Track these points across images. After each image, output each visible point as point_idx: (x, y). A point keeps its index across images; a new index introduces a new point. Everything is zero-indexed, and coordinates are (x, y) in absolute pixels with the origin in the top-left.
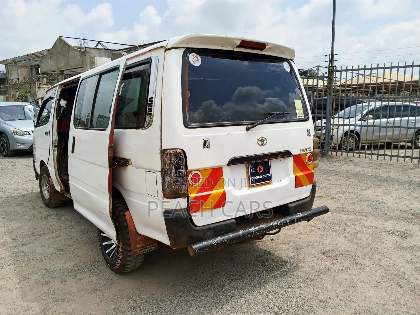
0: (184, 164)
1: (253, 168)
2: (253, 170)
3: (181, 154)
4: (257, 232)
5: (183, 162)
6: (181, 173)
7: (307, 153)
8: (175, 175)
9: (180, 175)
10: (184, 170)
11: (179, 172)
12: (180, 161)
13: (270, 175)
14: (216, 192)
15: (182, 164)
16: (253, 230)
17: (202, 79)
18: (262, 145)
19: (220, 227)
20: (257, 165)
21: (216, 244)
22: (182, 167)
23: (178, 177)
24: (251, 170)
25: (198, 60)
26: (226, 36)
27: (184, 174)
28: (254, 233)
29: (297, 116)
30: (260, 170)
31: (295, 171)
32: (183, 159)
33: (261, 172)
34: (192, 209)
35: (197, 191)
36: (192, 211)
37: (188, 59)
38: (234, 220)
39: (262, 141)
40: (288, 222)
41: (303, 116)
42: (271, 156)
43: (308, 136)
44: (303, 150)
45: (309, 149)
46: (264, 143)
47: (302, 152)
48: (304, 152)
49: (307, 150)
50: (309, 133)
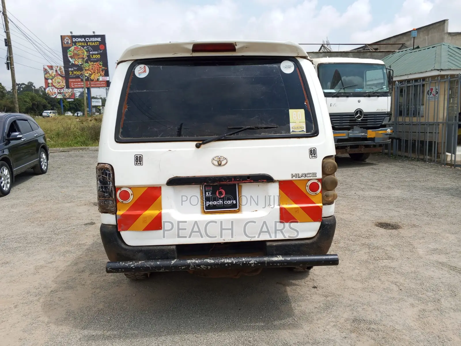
0: (111, 179)
1: (210, 191)
2: (210, 194)
3: (107, 169)
4: (196, 265)
5: (110, 176)
6: (108, 189)
7: (309, 180)
8: (101, 190)
9: (106, 190)
10: (111, 185)
11: (106, 188)
12: (107, 176)
13: (237, 202)
14: (150, 213)
15: (109, 179)
16: (191, 263)
17: (145, 91)
18: (220, 165)
19: (154, 251)
20: (216, 188)
21: (134, 267)
22: (108, 182)
23: (104, 192)
24: (207, 193)
25: (145, 71)
26: (170, 42)
27: (112, 190)
28: (192, 266)
29: (291, 131)
30: (221, 194)
31: (281, 201)
32: (109, 174)
34: (120, 226)
35: (127, 209)
36: (120, 228)
37: (134, 71)
38: (174, 247)
39: (220, 161)
40: (252, 263)
41: (304, 130)
42: (233, 179)
43: (311, 157)
44: (296, 175)
45: (311, 175)
46: (223, 163)
47: (294, 178)
48: (299, 177)
49: (305, 176)
50: (313, 153)
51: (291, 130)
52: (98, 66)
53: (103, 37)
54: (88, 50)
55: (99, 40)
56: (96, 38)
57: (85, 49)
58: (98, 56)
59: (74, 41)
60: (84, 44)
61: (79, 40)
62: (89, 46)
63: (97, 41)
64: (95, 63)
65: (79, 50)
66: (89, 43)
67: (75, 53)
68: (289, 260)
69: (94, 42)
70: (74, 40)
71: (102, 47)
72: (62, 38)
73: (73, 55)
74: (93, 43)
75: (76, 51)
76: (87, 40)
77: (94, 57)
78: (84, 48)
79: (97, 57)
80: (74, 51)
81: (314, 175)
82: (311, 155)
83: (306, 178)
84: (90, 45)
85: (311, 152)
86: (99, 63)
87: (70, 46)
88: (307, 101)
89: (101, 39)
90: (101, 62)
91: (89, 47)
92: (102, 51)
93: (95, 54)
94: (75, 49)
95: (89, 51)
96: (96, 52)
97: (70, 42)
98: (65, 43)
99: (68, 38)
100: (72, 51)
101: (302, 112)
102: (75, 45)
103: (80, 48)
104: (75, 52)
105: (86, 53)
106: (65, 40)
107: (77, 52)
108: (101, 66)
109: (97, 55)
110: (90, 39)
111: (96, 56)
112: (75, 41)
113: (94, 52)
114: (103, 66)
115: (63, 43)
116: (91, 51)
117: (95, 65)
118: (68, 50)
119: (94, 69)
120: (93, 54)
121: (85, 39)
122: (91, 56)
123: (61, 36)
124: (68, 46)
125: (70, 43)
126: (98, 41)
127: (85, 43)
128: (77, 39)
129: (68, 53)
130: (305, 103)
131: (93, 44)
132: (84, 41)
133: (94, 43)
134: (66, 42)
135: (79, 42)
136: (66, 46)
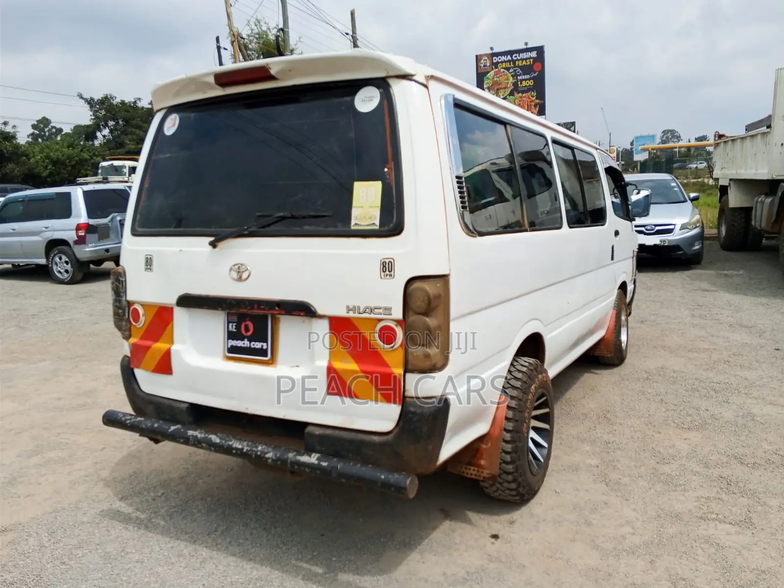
0: (125, 289)
1: (235, 322)
2: (234, 327)
5: (122, 285)
6: (121, 303)
7: (380, 320)
11: (119, 301)
13: (267, 345)
14: (160, 346)
15: (122, 289)
18: (240, 279)
20: (241, 318)
22: (121, 293)
23: (118, 308)
24: (230, 326)
25: (174, 124)
27: (125, 306)
29: (352, 224)
30: (247, 330)
31: (333, 355)
32: (123, 282)
33: (249, 334)
35: (139, 337)
39: (240, 273)
40: (269, 458)
41: (376, 223)
42: (256, 306)
43: (383, 277)
44: (354, 309)
45: (381, 311)
46: (245, 276)
47: (351, 314)
48: (360, 313)
49: (371, 311)
50: (387, 267)
51: (353, 222)
52: (529, 98)
53: (540, 50)
54: (516, 73)
55: (534, 56)
56: (529, 53)
57: (510, 73)
58: (531, 83)
59: (494, 61)
60: (510, 64)
61: (503, 58)
62: (516, 67)
63: (531, 58)
64: (524, 95)
65: (501, 76)
66: (517, 62)
67: (495, 81)
68: (324, 466)
69: (526, 59)
70: (495, 59)
71: (537, 67)
72: (478, 58)
73: (491, 85)
74: (524, 61)
75: (497, 77)
76: (515, 57)
77: (524, 83)
78: (508, 71)
79: (528, 85)
80: (493, 78)
81: (387, 312)
82: (383, 271)
83: (372, 316)
84: (518, 65)
85: (384, 266)
86: (531, 94)
87: (489, 70)
88: (392, 165)
89: (537, 54)
90: (534, 92)
91: (517, 70)
92: (537, 73)
93: (525, 80)
94: (496, 74)
95: (517, 76)
96: (527, 77)
97: (488, 64)
98: (481, 67)
99: (486, 58)
100: (491, 78)
101: (376, 187)
102: (496, 68)
103: (503, 72)
104: (495, 79)
105: (511, 79)
106: (482, 61)
107: (498, 79)
108: (534, 98)
109: (528, 81)
110: (519, 56)
111: (528, 83)
112: (496, 61)
113: (523, 77)
114: (537, 99)
115: (479, 67)
116: (519, 75)
117: (524, 97)
118: (485, 78)
119: (522, 104)
120: (522, 81)
121: (511, 57)
122: (519, 83)
123: (477, 56)
124: (486, 71)
125: (489, 66)
126: (533, 58)
127: (512, 63)
128: (500, 57)
129: (485, 82)
130: (386, 170)
131: (523, 64)
132: (511, 59)
133: (526, 61)
134: (482, 65)
135: (502, 62)
136: (483, 71)
